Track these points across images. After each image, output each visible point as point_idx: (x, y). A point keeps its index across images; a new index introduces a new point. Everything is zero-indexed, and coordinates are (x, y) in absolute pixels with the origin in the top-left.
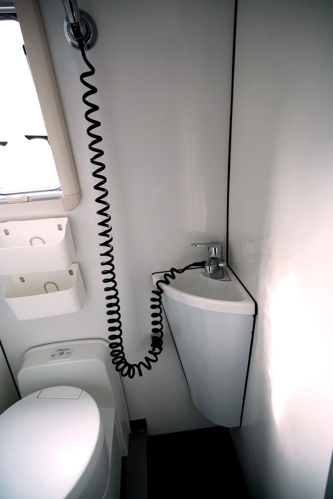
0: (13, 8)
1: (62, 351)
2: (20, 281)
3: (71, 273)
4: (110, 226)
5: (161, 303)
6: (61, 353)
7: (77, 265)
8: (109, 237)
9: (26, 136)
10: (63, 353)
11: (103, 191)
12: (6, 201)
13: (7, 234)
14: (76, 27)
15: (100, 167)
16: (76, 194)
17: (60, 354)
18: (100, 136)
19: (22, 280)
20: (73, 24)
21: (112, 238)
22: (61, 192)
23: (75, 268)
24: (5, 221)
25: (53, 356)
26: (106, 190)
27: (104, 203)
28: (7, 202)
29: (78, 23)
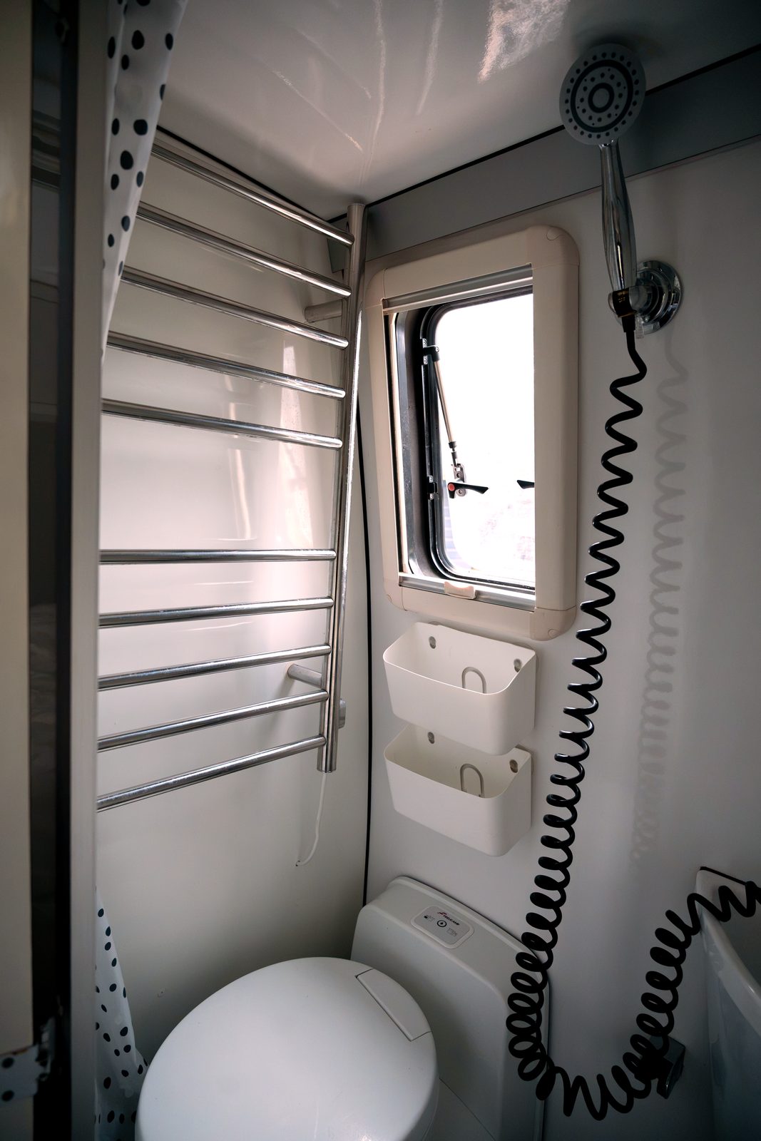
0: (531, 278)
1: (445, 919)
2: (428, 739)
3: (514, 765)
4: (597, 701)
5: (683, 956)
6: (442, 923)
7: (528, 755)
8: (587, 725)
9: (519, 482)
10: (444, 924)
11: (603, 621)
12: (443, 589)
13: (433, 646)
14: (622, 296)
15: (609, 567)
16: (562, 609)
17: (439, 923)
18: (625, 504)
19: (431, 737)
20: (619, 291)
21: (592, 730)
22: (533, 598)
23: (522, 758)
24: (435, 623)
25: (426, 917)
26: (610, 622)
27: (598, 646)
28: (443, 591)
29: (627, 290)
